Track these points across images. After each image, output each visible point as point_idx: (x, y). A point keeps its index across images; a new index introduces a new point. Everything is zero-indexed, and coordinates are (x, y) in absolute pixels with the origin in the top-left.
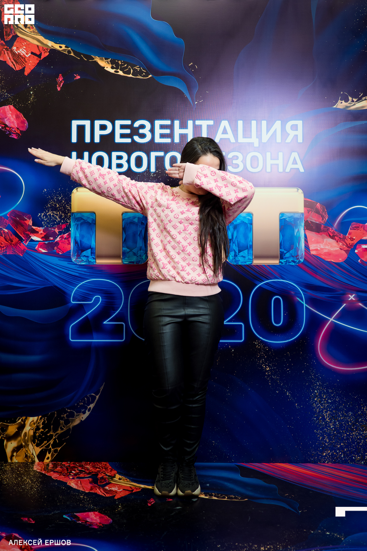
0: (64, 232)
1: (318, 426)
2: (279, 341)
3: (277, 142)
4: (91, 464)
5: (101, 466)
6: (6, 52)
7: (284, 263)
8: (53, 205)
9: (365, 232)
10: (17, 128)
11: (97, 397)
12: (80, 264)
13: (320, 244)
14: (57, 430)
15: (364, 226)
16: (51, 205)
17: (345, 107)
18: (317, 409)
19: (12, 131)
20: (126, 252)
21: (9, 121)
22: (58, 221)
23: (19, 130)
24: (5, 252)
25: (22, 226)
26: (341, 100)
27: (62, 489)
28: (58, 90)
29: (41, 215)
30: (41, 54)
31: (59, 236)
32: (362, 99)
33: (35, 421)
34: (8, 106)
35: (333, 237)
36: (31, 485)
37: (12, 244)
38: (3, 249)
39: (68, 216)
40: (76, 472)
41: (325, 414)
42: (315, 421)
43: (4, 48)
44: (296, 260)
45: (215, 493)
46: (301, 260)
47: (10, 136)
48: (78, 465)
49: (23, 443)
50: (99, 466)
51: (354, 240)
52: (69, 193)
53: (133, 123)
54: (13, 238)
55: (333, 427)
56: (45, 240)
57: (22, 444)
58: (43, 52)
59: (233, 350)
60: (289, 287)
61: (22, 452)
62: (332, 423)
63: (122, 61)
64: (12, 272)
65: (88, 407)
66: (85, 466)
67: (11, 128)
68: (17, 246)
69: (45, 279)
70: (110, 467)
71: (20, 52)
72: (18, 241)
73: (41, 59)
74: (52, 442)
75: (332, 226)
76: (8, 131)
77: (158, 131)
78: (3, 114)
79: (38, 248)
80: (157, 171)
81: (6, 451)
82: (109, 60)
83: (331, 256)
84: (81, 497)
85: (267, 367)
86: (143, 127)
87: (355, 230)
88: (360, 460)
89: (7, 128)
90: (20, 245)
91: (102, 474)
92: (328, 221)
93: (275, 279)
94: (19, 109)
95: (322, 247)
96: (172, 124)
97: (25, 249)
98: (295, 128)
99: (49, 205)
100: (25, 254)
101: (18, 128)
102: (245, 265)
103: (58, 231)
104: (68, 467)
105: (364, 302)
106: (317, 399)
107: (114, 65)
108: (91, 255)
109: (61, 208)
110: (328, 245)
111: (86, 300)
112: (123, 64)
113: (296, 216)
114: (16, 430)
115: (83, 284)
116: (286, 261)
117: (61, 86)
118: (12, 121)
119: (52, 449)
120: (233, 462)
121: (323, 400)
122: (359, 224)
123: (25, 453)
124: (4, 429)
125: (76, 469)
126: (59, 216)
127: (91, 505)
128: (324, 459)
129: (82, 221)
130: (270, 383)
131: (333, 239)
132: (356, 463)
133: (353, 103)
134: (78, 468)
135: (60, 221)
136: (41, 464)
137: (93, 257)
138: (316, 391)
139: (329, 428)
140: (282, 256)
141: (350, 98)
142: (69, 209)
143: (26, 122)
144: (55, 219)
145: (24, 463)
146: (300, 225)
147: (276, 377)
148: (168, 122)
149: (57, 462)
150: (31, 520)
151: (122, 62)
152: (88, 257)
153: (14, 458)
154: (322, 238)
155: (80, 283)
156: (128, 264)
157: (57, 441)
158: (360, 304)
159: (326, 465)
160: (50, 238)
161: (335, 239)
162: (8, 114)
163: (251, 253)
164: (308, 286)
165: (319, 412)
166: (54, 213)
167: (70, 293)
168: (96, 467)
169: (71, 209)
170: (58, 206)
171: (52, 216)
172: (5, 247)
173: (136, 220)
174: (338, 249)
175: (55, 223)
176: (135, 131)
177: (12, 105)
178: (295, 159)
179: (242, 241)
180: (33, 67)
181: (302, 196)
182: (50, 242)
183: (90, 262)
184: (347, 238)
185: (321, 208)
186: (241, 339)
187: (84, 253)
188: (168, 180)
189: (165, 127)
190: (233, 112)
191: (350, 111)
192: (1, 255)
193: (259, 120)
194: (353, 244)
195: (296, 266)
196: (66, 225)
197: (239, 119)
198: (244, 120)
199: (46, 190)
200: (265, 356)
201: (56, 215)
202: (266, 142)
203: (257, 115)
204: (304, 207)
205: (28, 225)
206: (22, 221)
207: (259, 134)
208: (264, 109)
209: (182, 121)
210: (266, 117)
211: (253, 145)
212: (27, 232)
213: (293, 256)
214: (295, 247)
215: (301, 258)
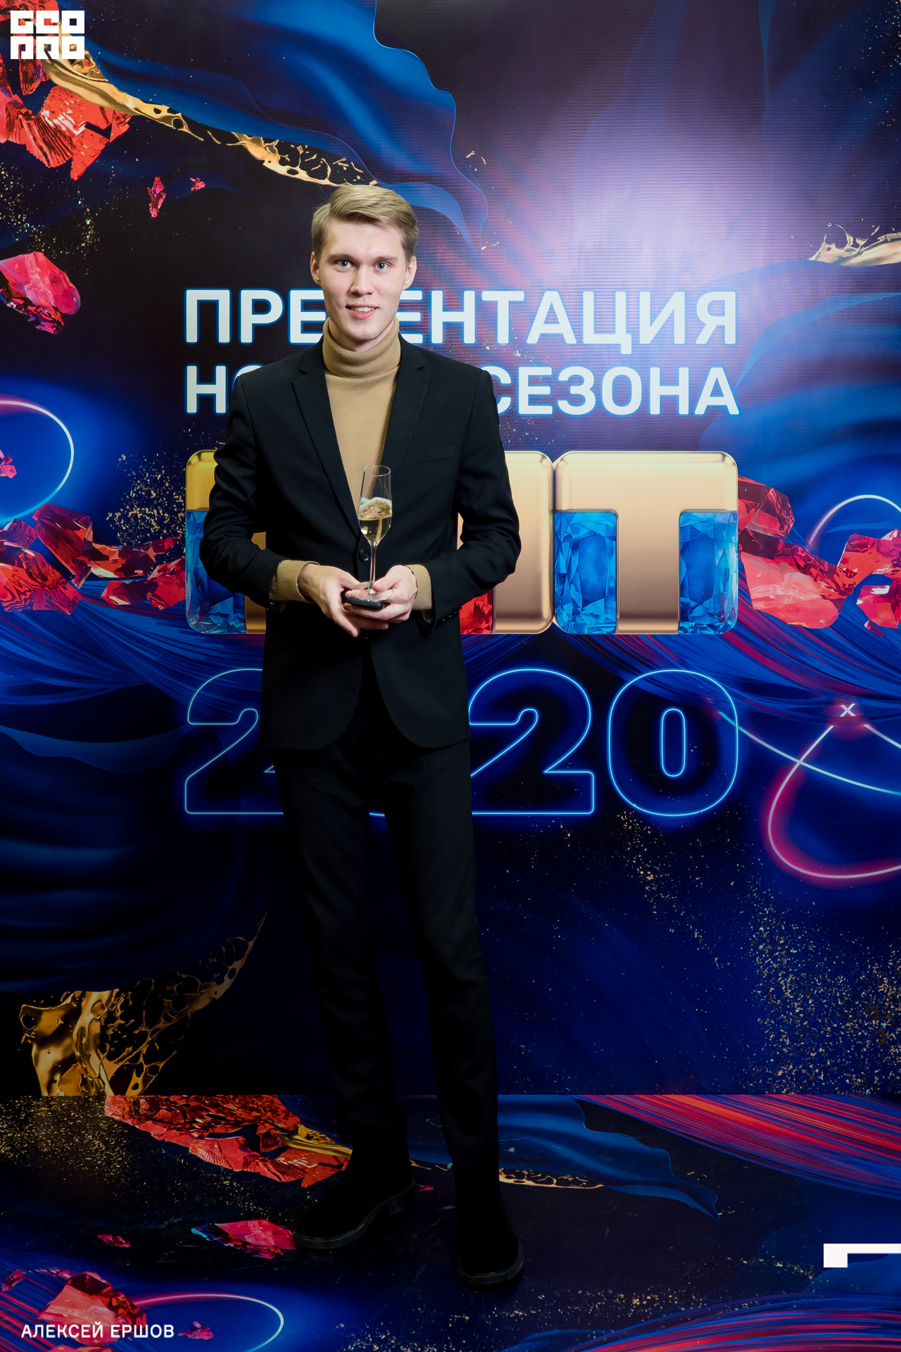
0: (170, 556)
1: (765, 1009)
2: (678, 813)
3: (676, 342)
4: (237, 1101)
5: (261, 1106)
6: (25, 123)
7: (690, 630)
8: (143, 493)
9: (880, 557)
10: (53, 306)
11: (251, 944)
12: (207, 632)
13: (775, 585)
14: (157, 1022)
15: (879, 542)
16: (137, 492)
17: (837, 259)
18: (764, 970)
19: (43, 316)
21: (35, 291)
22: (154, 530)
23: (61, 313)
24: (31, 604)
25: (69, 542)
26: (828, 242)
27: (180, 1163)
28: (152, 216)
29: (114, 516)
30: (109, 129)
31: (158, 567)
32: (880, 239)
33: (104, 1001)
34: (33, 254)
35: (805, 570)
36: (106, 1155)
37: (45, 585)
38: (23, 597)
39: (178, 519)
40: (205, 1121)
41: (781, 980)
42: (760, 998)
43: (21, 113)
44: (718, 624)
45: (528, 1171)
46: (729, 623)
47: (38, 327)
48: (206, 1102)
49: (76, 1051)
50: (257, 1104)
51: (854, 576)
52: (181, 464)
54: (48, 571)
55: (800, 1012)
56: (123, 576)
57: (73, 1055)
58: (114, 124)
59: (569, 835)
60: (701, 686)
61: (74, 1073)
62: (798, 1002)
63: (306, 146)
64: (46, 651)
65: (230, 968)
66: (225, 1106)
67: (39, 307)
68: (57, 591)
69: (125, 668)
70: (282, 1108)
71: (59, 124)
72: (61, 578)
73: (111, 140)
74: (144, 1048)
75: (804, 544)
76: (32, 314)
78: (20, 274)
79: (108, 594)
81: (37, 1071)
82: (275, 143)
83: (800, 613)
84: (225, 1183)
85: (649, 873)
87: (858, 551)
88: (862, 1087)
89: (29, 308)
90: (65, 588)
91: (266, 1124)
92: (795, 531)
93: (667, 669)
94: (58, 262)
95: (780, 592)
96: (425, 300)
97: (76, 598)
98: (717, 309)
99: (133, 492)
100: (76, 609)
101: (56, 309)
102: (597, 635)
103: (155, 554)
104: (185, 1108)
105: (875, 721)
106: (764, 947)
107: (286, 157)
108: (235, 612)
109: (161, 499)
110: (793, 588)
111: (221, 717)
112: (307, 152)
113: (720, 519)
114: (61, 1022)
115: (214, 680)
116: (695, 625)
117: (159, 207)
118: (42, 290)
119: (145, 1066)
120: (568, 1093)
121: (779, 949)
122: (867, 537)
123: (83, 1076)
124: (33, 1020)
125: (204, 1114)
126: (156, 519)
127: (251, 1204)
128: (779, 1084)
130: (655, 910)
131: (806, 573)
132: (852, 1093)
133: (857, 250)
134: (209, 1111)
135: (160, 531)
136: (122, 1102)
137: (240, 616)
138: (761, 928)
139: (791, 1014)
140: (685, 614)
141: (850, 239)
142: (181, 503)
143: (76, 292)
144: (148, 527)
145: (79, 1097)
146: (729, 540)
147: (670, 897)
148: (416, 295)
149: (156, 1095)
150: (121, 1240)
151: (305, 149)
152: (226, 616)
153: (55, 1086)
154: (781, 572)
155: (209, 679)
157: (158, 1047)
158: (867, 726)
159: (784, 1098)
160: (136, 571)
161: (811, 574)
162: (32, 274)
163: (612, 608)
164: (747, 685)
165: (769, 976)
166: (145, 513)
167: (185, 702)
168: (250, 1107)
169: (185, 502)
170: (154, 494)
171: (140, 519)
172: (30, 593)
174: (817, 596)
175: (148, 535)
177: (41, 251)
178: (717, 382)
179: (592, 578)
180: (92, 160)
181: (734, 470)
182: (137, 581)
183: (233, 629)
184: (838, 571)
185: (778, 501)
186: (588, 808)
187: (218, 607)
189: (409, 306)
190: (572, 270)
191: (849, 268)
192: (19, 612)
193: (632, 290)
194: (852, 585)
195: (717, 638)
196: (173, 540)
197: (587, 287)
198: (598, 290)
199: (124, 457)
200: (644, 847)
201: (151, 517)
202: (648, 343)
203: (629, 278)
204: (739, 498)
205: (83, 539)
206: (69, 532)
207: (632, 323)
208: (644, 263)
209: (448, 292)
210: (649, 282)
211: (619, 350)
212: (81, 558)
213: (710, 614)
214: (715, 593)
215: (730, 618)
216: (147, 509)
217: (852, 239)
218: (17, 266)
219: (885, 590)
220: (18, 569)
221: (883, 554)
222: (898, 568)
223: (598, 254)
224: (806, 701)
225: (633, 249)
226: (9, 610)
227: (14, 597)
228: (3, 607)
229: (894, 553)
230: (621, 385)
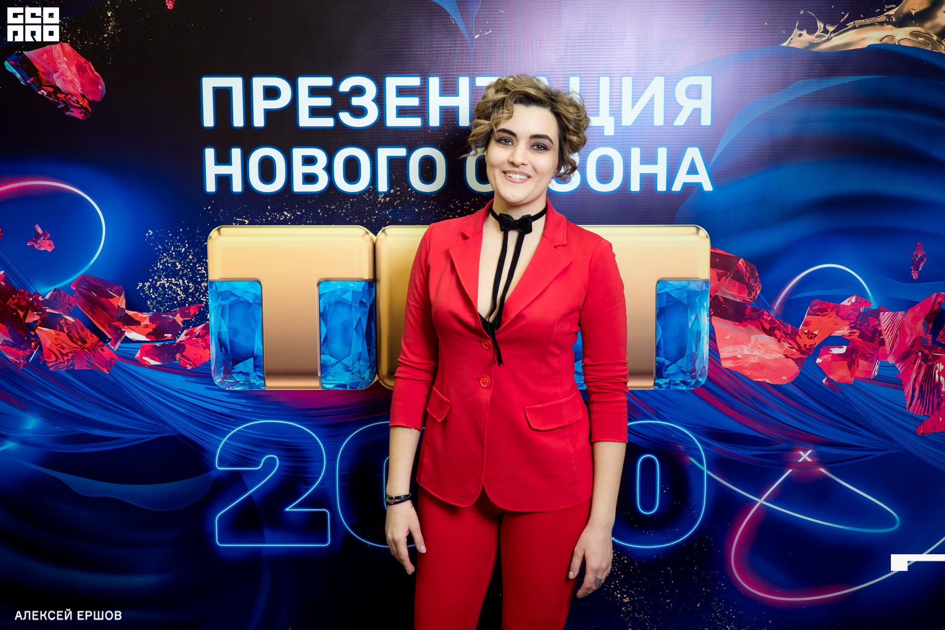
0: (196, 322)
2: (652, 545)
3: (655, 124)
7: (664, 386)
8: (169, 265)
9: (839, 320)
10: (81, 93)
12: (231, 388)
13: (742, 346)
15: (838, 307)
16: (163, 264)
17: (807, 44)
19: (71, 102)
20: (329, 364)
21: (63, 79)
22: (180, 298)
23: (87, 99)
24: (71, 365)
25: (105, 309)
26: (800, 29)
28: (168, 7)
29: (144, 286)
31: (185, 331)
32: (848, 26)
34: (59, 45)
35: (770, 332)
37: (85, 347)
38: (66, 358)
39: (202, 288)
44: (690, 380)
46: (700, 379)
47: (68, 113)
51: (815, 337)
52: (203, 238)
53: (337, 83)
54: (87, 335)
56: (155, 339)
60: (674, 435)
64: (89, 406)
67: (67, 94)
68: (95, 353)
69: (158, 420)
72: (98, 341)
75: (769, 309)
76: (62, 101)
77: (393, 102)
78: (49, 63)
79: (142, 355)
80: (392, 191)
83: (764, 371)
85: (625, 596)
86: (358, 91)
87: (819, 315)
89: (58, 95)
90: (102, 350)
92: (762, 297)
93: (643, 420)
94: (82, 52)
95: (746, 352)
96: (423, 85)
97: (113, 359)
98: (694, 92)
99: (161, 264)
100: (113, 368)
101: (83, 96)
103: (182, 319)
105: (829, 466)
108: (255, 371)
109: (185, 270)
110: (759, 348)
111: (246, 462)
113: (693, 286)
115: (239, 431)
116: (669, 382)
118: (70, 78)
122: (827, 302)
126: (182, 288)
129: (233, 298)
130: (630, 627)
131: (771, 335)
133: (827, 36)
135: (186, 299)
137: (259, 374)
141: (820, 25)
142: (204, 273)
143: (101, 81)
144: (175, 295)
146: (702, 306)
147: (644, 616)
148: (414, 81)
152: (247, 374)
154: (748, 334)
155: (233, 429)
156: (334, 389)
158: (822, 470)
160: (165, 335)
161: (775, 336)
162: (60, 63)
164: (714, 434)
166: (171, 283)
167: (213, 450)
169: (207, 273)
170: (179, 266)
171: (167, 288)
172: (70, 355)
173: (348, 297)
174: (781, 355)
175: (175, 302)
176: (342, 102)
177: (67, 42)
178: (693, 161)
181: (707, 243)
182: (167, 343)
183: (254, 386)
184: (800, 333)
185: (746, 270)
187: (240, 367)
188: (417, 210)
189: (407, 92)
190: (559, 57)
191: (818, 53)
192: (62, 371)
193: (615, 78)
194: (812, 345)
195: (688, 392)
196: (198, 307)
197: (573, 73)
198: (583, 76)
199: (151, 233)
200: (621, 574)
201: (178, 286)
202: (630, 125)
203: (613, 64)
204: (711, 267)
205: (117, 307)
206: (103, 299)
207: (615, 106)
208: (626, 50)
209: (444, 78)
210: (632, 67)
211: (602, 131)
212: (116, 323)
213: (683, 372)
214: (688, 353)
215: (701, 376)
216: (173, 279)
217: (822, 25)
218: (45, 55)
219: (843, 350)
220: (58, 332)
221: (842, 317)
222: (854, 330)
223: (583, 41)
224: (768, 448)
225: (617, 36)
226: (54, 369)
227: (57, 358)
228: (48, 367)
229: (852, 317)
230: (604, 164)
